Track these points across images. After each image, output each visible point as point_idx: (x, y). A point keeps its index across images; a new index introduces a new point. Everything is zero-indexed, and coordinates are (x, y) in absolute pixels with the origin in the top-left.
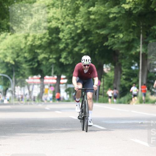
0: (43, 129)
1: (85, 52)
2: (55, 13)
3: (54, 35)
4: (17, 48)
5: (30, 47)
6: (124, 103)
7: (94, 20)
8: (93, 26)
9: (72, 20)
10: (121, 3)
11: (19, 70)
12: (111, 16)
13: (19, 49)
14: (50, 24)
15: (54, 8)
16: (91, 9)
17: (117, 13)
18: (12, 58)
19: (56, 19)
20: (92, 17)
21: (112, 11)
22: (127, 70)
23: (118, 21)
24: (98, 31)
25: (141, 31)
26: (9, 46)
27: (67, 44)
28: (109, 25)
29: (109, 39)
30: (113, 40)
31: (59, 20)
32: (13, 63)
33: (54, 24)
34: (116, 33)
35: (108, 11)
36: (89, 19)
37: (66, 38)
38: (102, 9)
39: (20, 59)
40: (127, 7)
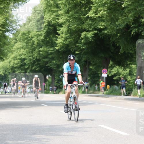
0: (18, 106)
1: (38, 70)
2: (24, 52)
3: (23, 62)
4: (5, 68)
5: (11, 67)
6: (56, 94)
7: (42, 54)
8: (41, 57)
9: (31, 55)
10: (54, 46)
11: (6, 78)
12: (49, 52)
13: (6, 68)
14: (21, 56)
15: (23, 49)
16: (41, 49)
17: (52, 51)
18: (3, 72)
19: (24, 54)
20: (41, 53)
21: (50, 50)
22: (57, 78)
23: (53, 55)
24: (44, 60)
25: (64, 59)
26: (2, 67)
27: (29, 66)
28: (49, 57)
29: (49, 63)
30: (50, 64)
31: (25, 55)
32: (3, 75)
33: (23, 57)
34: (52, 60)
35: (48, 50)
36: (39, 54)
37: (28, 63)
38: (46, 49)
39: (7, 73)
40: (57, 48)
